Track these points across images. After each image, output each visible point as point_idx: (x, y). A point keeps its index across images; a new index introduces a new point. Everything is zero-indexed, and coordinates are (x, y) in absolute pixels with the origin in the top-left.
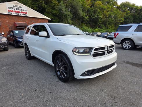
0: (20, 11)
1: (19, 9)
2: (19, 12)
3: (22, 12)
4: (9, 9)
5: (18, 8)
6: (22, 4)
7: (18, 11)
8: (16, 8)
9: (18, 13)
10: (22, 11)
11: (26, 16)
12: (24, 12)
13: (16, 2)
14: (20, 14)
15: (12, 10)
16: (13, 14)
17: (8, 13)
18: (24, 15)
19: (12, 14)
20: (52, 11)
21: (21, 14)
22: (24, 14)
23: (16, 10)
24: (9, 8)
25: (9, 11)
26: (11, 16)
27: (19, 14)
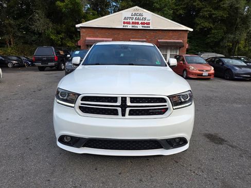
0: (140, 22)
1: (138, 19)
2: (138, 23)
3: (142, 23)
4: (125, 21)
5: (138, 17)
6: (145, 10)
7: (137, 21)
8: (134, 17)
9: (136, 25)
10: (143, 21)
11: (148, 28)
12: (146, 21)
13: (137, 7)
14: (140, 27)
15: (128, 21)
16: (130, 26)
17: (123, 26)
18: (145, 27)
19: (128, 28)
20: (213, 12)
21: (141, 25)
22: (145, 25)
23: (134, 21)
24: (125, 19)
25: (124, 23)
26: (127, 31)
27: (138, 26)
